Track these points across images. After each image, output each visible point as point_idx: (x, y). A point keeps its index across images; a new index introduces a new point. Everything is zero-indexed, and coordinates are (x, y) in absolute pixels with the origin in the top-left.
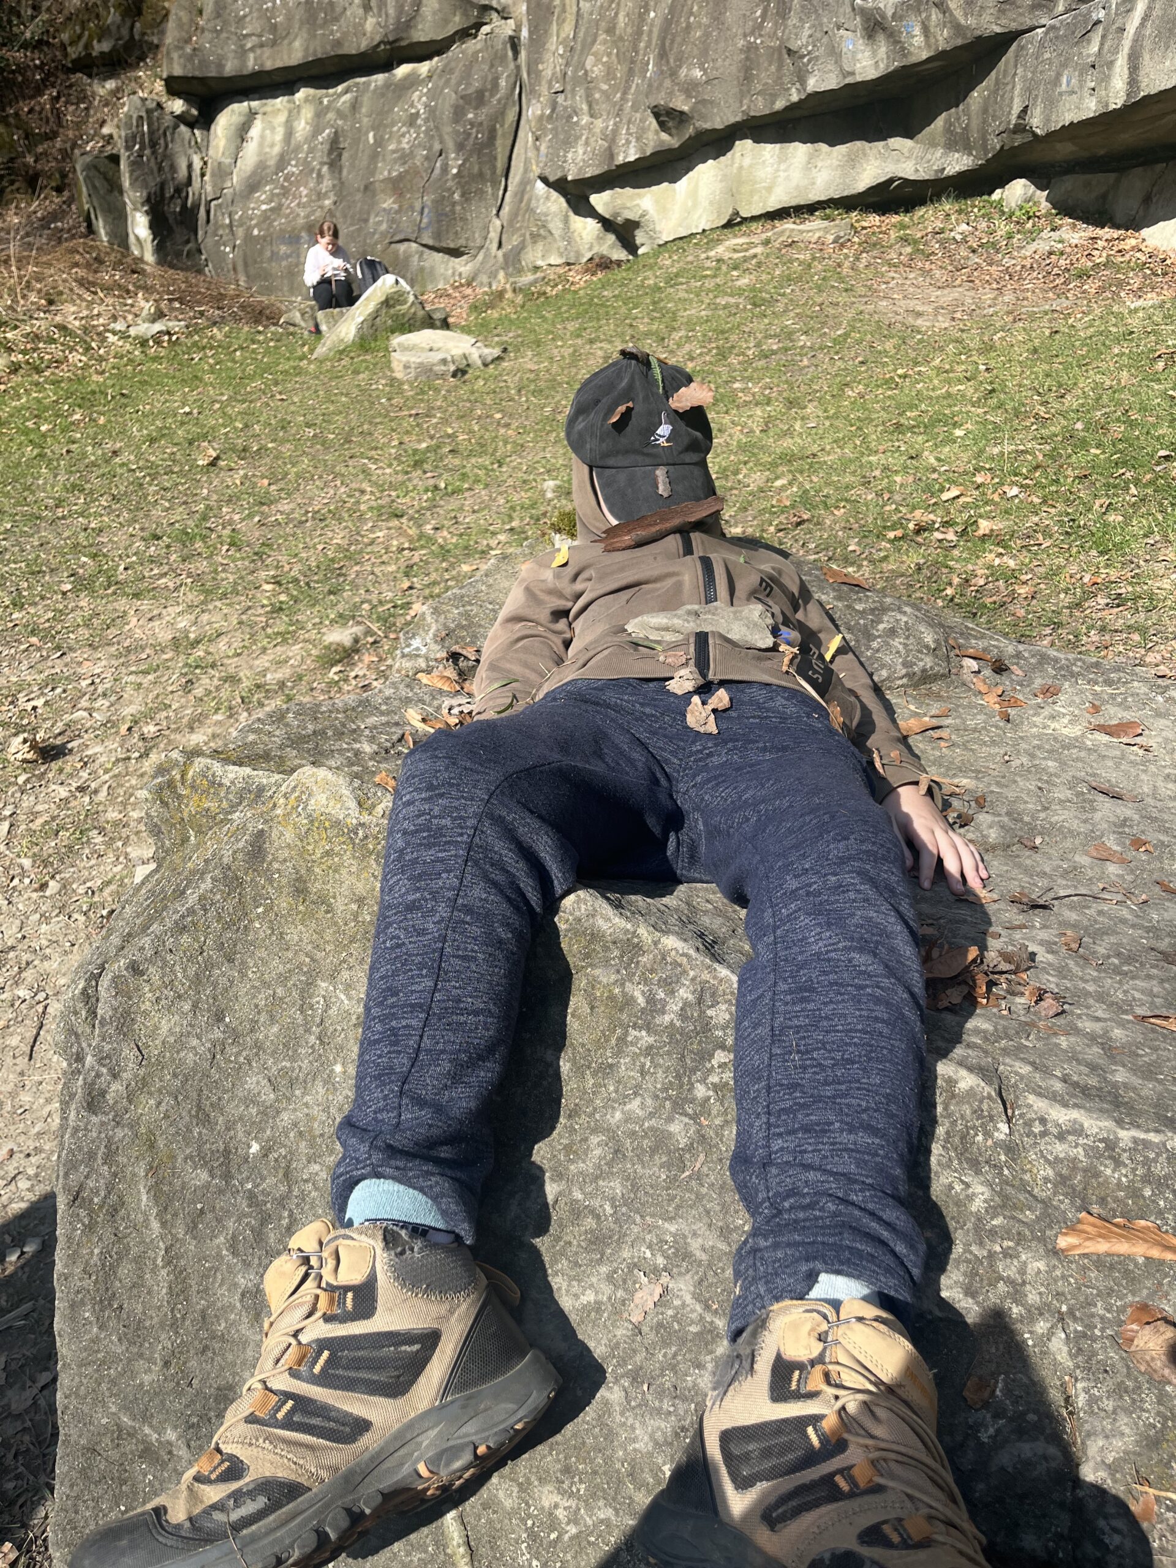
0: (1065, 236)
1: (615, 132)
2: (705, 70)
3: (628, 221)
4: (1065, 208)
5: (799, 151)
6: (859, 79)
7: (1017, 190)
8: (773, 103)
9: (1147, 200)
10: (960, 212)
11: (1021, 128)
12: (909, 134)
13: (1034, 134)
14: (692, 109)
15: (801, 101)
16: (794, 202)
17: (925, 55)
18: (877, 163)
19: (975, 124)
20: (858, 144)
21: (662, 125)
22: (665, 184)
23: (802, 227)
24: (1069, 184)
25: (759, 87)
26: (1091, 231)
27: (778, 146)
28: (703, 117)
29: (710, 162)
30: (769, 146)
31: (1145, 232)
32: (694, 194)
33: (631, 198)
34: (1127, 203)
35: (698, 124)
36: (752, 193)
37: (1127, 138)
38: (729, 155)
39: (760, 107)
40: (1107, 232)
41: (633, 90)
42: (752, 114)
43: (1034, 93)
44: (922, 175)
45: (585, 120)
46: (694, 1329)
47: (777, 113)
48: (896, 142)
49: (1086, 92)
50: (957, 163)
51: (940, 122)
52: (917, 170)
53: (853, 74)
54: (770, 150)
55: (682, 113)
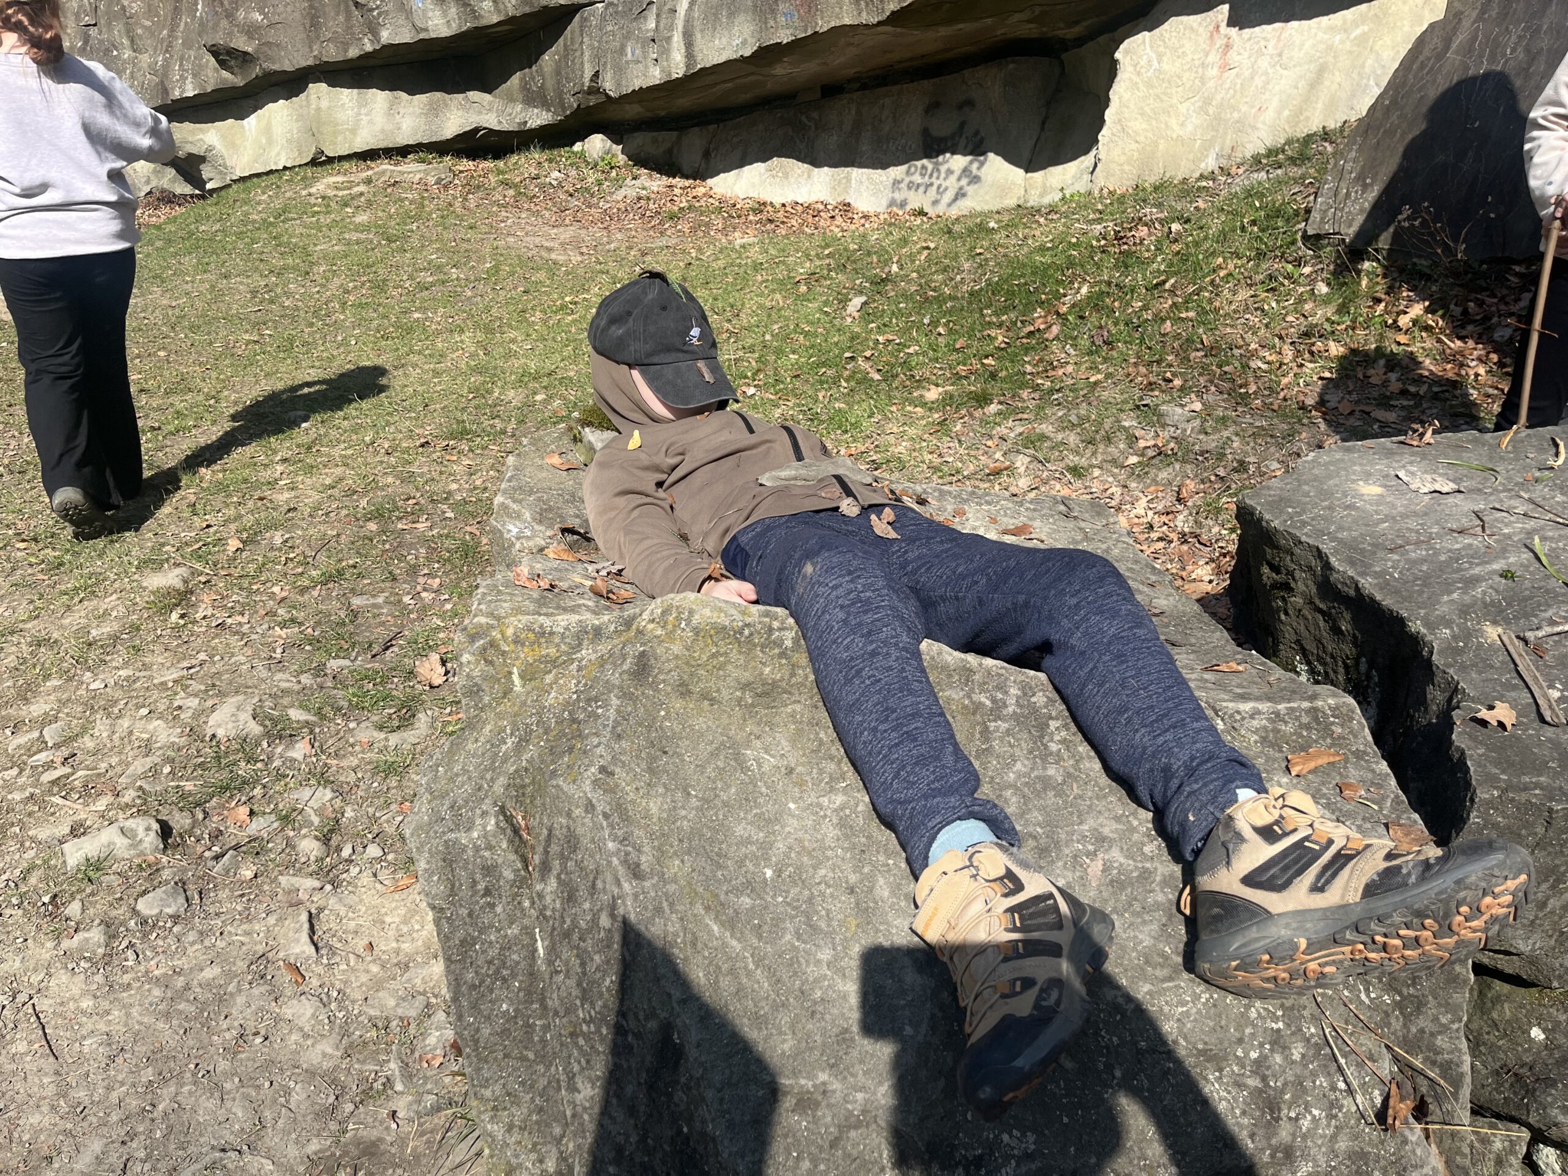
0: (647, 184)
1: (166, 66)
2: (266, 15)
3: (190, 155)
4: (641, 160)
5: (378, 98)
6: (433, 35)
7: (596, 144)
8: (346, 51)
9: (707, 154)
10: (550, 161)
11: (594, 90)
12: (488, 89)
13: (607, 95)
14: (257, 51)
15: (375, 51)
16: (382, 145)
17: (495, 19)
18: (460, 113)
19: (550, 84)
20: (438, 95)
21: (222, 64)
22: (231, 121)
23: (399, 168)
24: (640, 139)
25: (329, 35)
26: (665, 180)
27: (355, 91)
28: (269, 58)
29: (281, 102)
30: (346, 91)
31: (710, 182)
32: (268, 130)
33: (193, 133)
34: (691, 156)
35: (265, 65)
36: (335, 133)
37: (683, 102)
38: (302, 96)
39: (332, 54)
40: (678, 182)
41: (182, 27)
42: (325, 59)
43: (603, 60)
44: (506, 127)
45: (127, 54)
46: (1135, 874)
47: (351, 60)
48: (474, 95)
49: (650, 63)
50: (538, 118)
51: (515, 80)
52: (500, 122)
53: (426, 30)
54: (347, 96)
55: (246, 53)
